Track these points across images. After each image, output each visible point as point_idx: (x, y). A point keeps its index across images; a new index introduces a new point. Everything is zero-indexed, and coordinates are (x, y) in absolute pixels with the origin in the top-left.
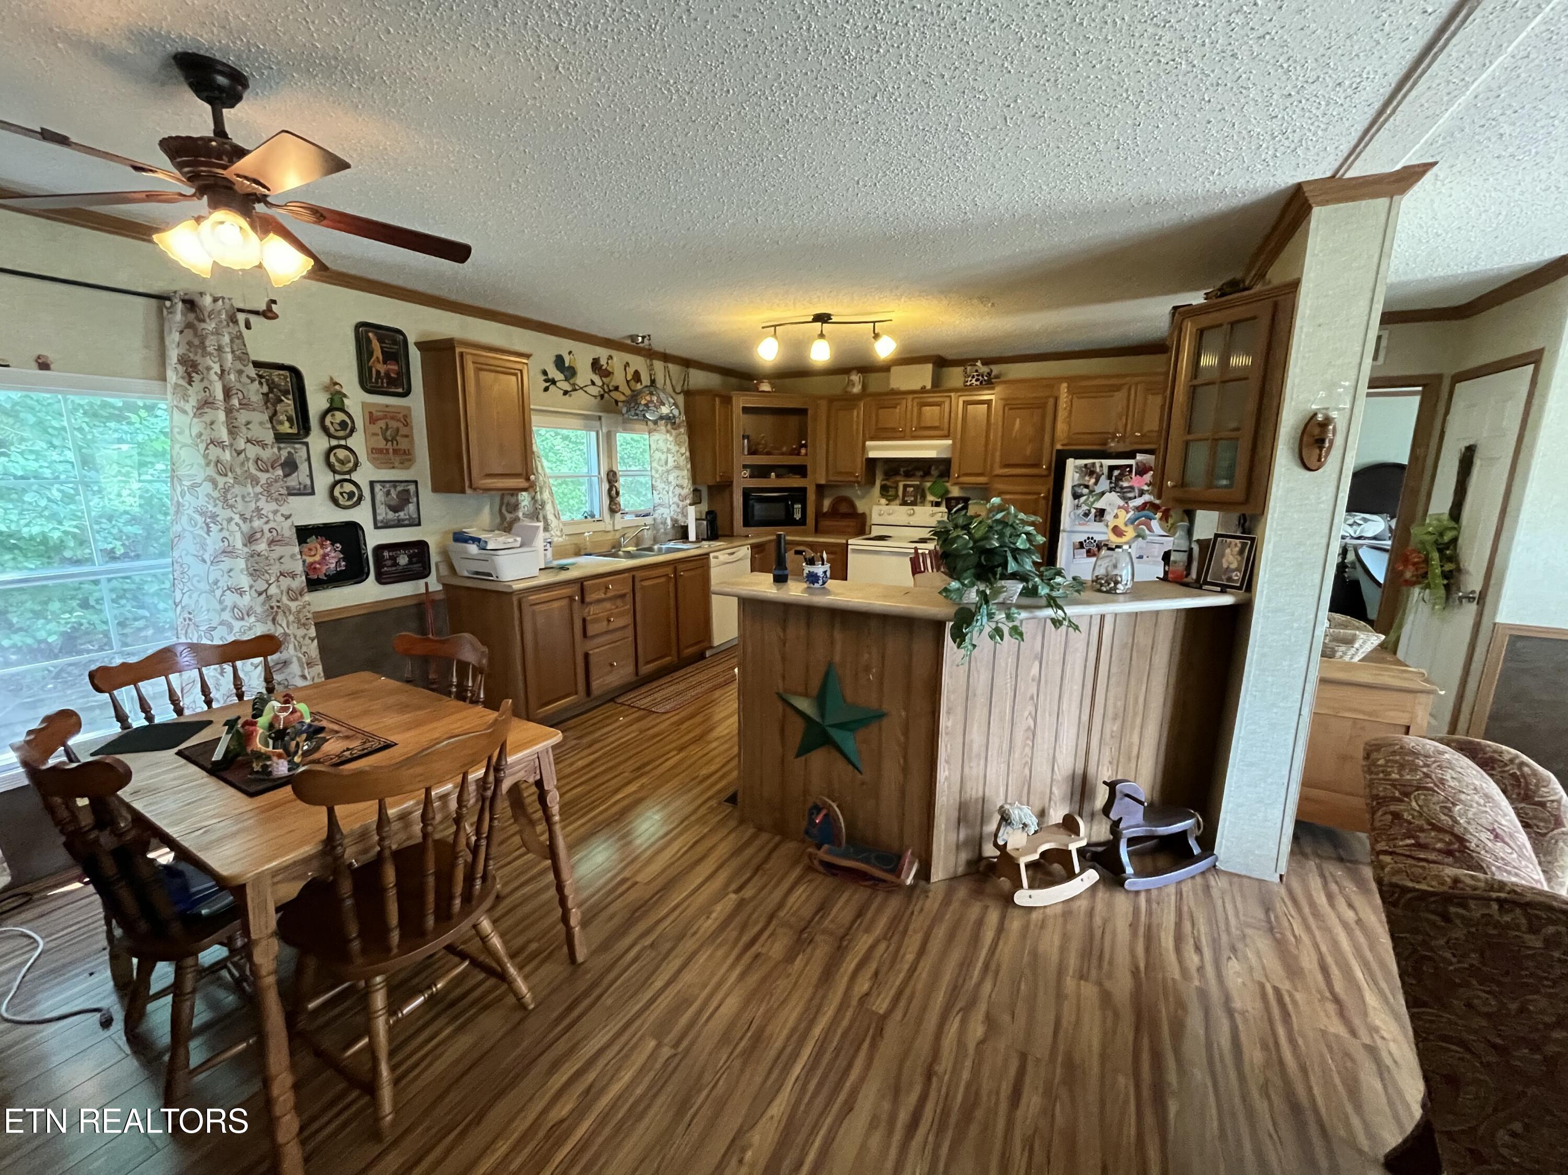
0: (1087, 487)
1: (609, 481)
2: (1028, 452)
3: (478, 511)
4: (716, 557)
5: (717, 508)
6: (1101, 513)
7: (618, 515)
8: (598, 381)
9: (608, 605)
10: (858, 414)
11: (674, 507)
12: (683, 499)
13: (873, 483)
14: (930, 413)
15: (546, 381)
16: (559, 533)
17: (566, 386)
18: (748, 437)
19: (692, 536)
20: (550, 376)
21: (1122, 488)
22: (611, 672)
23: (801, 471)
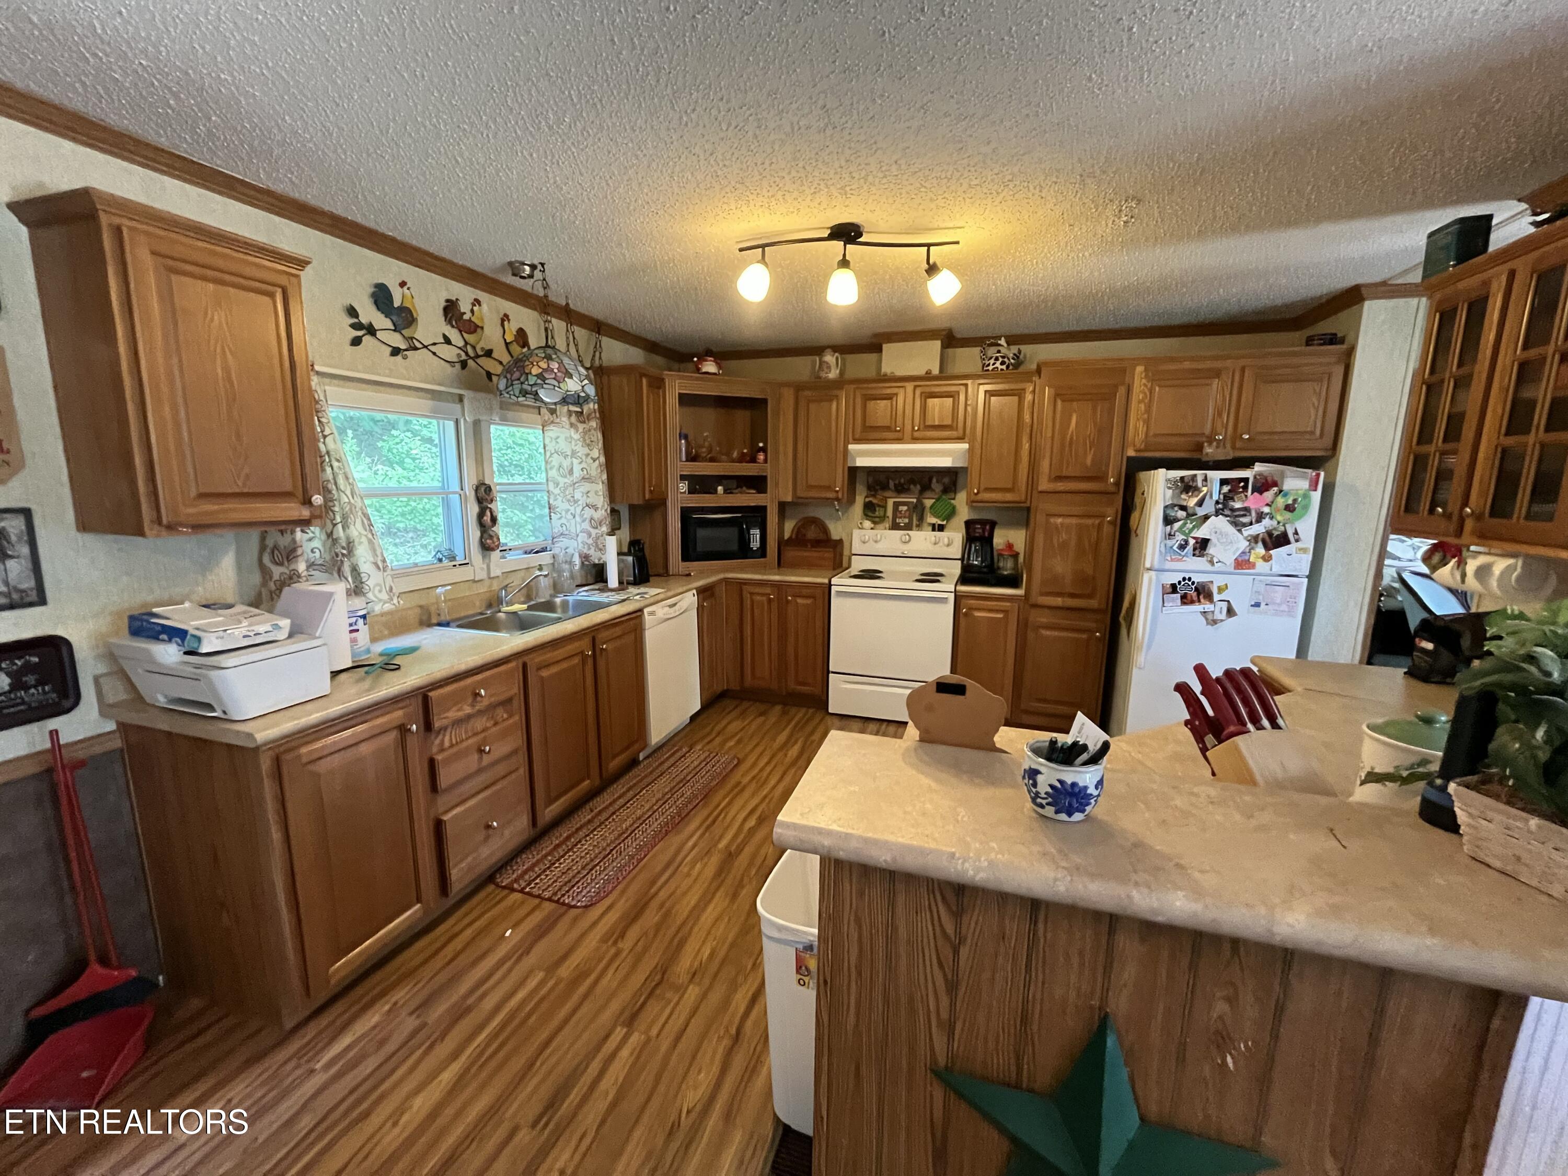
0: (1183, 508)
1: (480, 501)
2: (1089, 461)
3: (207, 565)
4: (652, 613)
5: (644, 536)
6: (1202, 545)
7: (495, 555)
8: (454, 335)
9: (479, 723)
10: (840, 407)
11: (583, 537)
12: (598, 524)
13: (851, 501)
14: (939, 408)
15: (357, 326)
16: (384, 596)
17: (397, 340)
18: (686, 437)
19: (613, 580)
20: (364, 320)
21: (1233, 510)
22: (487, 838)
23: (758, 483)
